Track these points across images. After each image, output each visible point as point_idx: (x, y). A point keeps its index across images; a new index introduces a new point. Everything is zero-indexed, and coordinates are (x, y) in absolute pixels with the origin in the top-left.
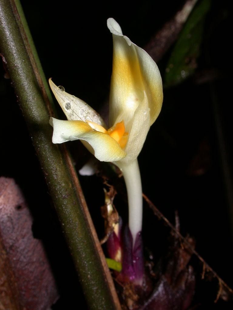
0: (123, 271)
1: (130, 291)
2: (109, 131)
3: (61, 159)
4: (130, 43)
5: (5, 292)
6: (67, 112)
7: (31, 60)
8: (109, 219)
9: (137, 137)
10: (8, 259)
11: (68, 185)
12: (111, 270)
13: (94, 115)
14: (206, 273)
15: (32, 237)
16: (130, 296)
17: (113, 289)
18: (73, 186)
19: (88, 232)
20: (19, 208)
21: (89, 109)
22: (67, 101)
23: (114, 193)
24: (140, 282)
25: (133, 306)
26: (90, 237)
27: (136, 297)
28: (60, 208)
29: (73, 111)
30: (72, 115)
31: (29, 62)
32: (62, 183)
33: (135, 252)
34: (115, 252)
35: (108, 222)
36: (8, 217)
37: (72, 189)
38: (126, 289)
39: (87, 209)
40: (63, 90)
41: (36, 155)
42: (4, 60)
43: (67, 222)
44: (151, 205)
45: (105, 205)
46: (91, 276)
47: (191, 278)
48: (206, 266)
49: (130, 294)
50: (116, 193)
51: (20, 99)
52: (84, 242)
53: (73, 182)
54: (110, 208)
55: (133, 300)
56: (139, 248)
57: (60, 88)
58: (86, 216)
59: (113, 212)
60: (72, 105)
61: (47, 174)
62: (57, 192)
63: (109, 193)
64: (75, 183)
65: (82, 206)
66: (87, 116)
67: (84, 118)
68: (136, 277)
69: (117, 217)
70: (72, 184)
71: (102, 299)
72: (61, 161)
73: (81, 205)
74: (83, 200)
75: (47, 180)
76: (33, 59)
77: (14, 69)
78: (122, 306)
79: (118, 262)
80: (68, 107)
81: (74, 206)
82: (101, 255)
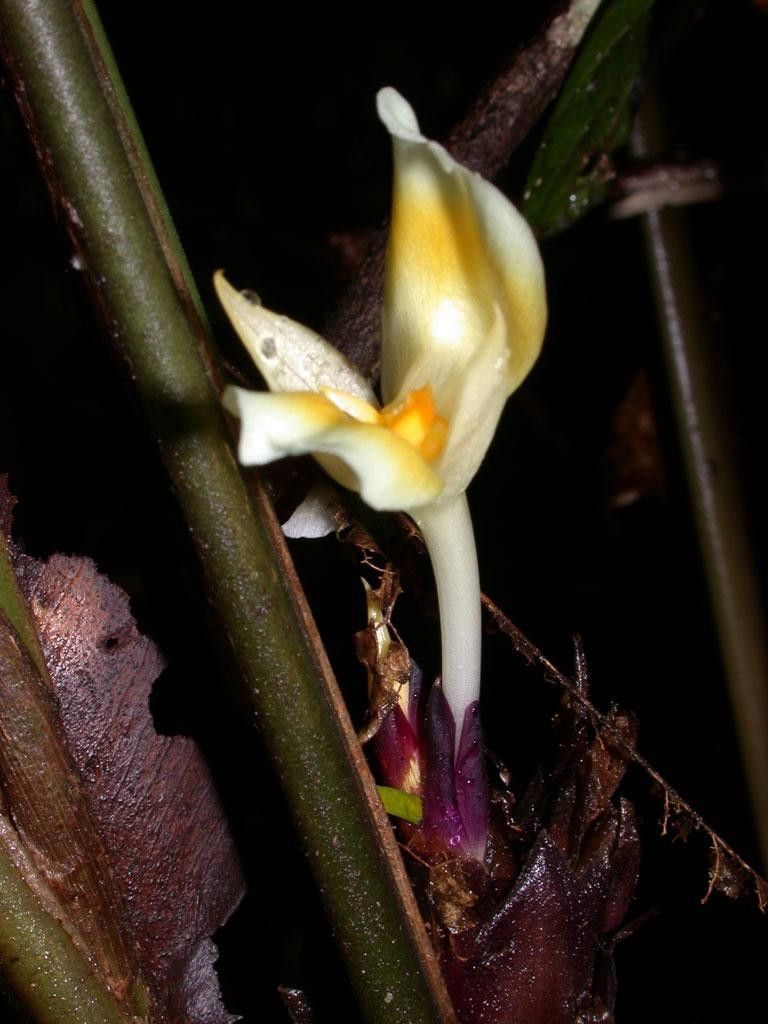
0: (427, 821)
1: (451, 881)
2: (388, 416)
3: (246, 498)
4: (449, 164)
5: (82, 896)
6: (267, 366)
7: (151, 213)
8: (381, 669)
9: (473, 431)
10: (85, 800)
11: (269, 577)
12: (394, 820)
13: (341, 370)
14: (674, 817)
15: (151, 730)
16: (451, 895)
17: (400, 875)
18: (280, 578)
19: (329, 712)
20: (110, 644)
21: (328, 353)
22: (266, 334)
23: (393, 590)
24: (478, 852)
25: (459, 922)
26: (334, 723)
27: (467, 897)
28: (246, 644)
29: (283, 363)
30: (280, 374)
31: (147, 218)
32: (250, 571)
33: (463, 762)
34: (402, 766)
35: (378, 679)
36: (80, 673)
37: (278, 586)
38: (439, 874)
39: (318, 643)
40: (254, 302)
41: (173, 489)
42: (75, 219)
43: (270, 684)
44: (505, 622)
45: (368, 627)
46: (340, 839)
47: (629, 835)
48: (671, 799)
49: (450, 887)
50: (400, 590)
51: (125, 328)
52: (319, 741)
53: (278, 564)
54: (382, 636)
55: (458, 905)
56: (472, 752)
57: (248, 297)
58: (319, 663)
59: (394, 647)
60: (279, 343)
61: (207, 546)
62: (238, 597)
63: (378, 593)
64: (284, 566)
65: (307, 633)
66: (321, 373)
67: (313, 379)
68: (465, 837)
69: (406, 661)
70: (278, 572)
71: (375, 905)
72: (247, 507)
73: (304, 632)
74: (307, 616)
75: (205, 563)
76: (153, 208)
77: (104, 243)
78: (428, 925)
79: (413, 794)
80: (269, 349)
81: (286, 637)
82: (365, 775)
